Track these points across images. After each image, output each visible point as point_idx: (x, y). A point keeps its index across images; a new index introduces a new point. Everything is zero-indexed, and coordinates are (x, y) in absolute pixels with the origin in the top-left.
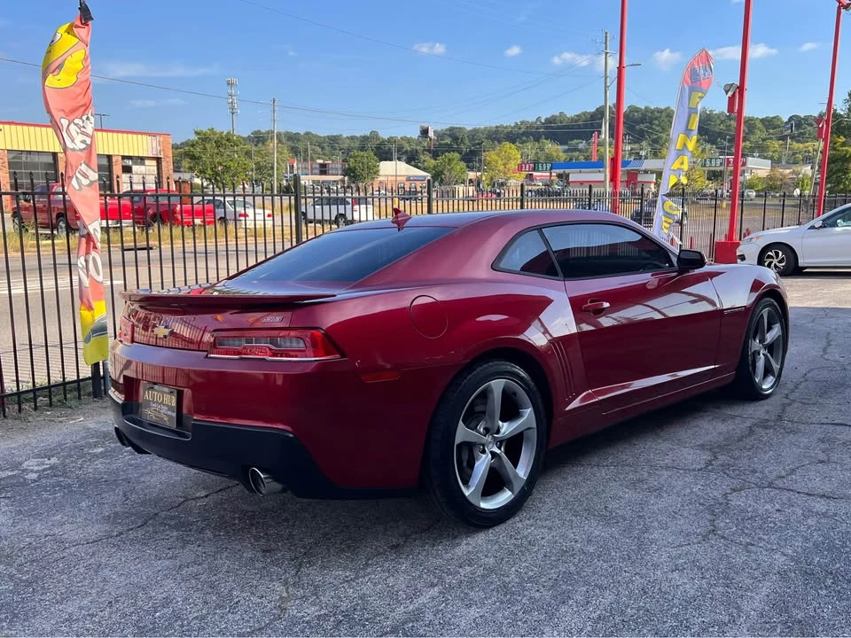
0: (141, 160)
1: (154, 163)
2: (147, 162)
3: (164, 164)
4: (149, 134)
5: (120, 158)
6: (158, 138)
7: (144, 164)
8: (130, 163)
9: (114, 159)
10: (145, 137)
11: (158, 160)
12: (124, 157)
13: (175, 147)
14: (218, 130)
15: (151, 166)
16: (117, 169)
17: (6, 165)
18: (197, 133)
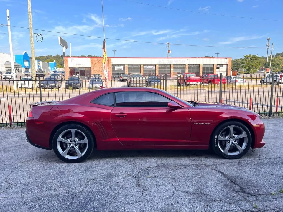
0: (222, 65)
1: (226, 66)
2: (224, 66)
3: (229, 66)
4: (225, 58)
5: (216, 65)
6: (228, 59)
7: (223, 66)
8: (219, 66)
9: (215, 65)
10: (224, 59)
11: (227, 65)
12: (217, 65)
13: (232, 61)
14: (252, 55)
15: (225, 67)
16: (215, 68)
17: (188, 68)
18: (245, 56)
